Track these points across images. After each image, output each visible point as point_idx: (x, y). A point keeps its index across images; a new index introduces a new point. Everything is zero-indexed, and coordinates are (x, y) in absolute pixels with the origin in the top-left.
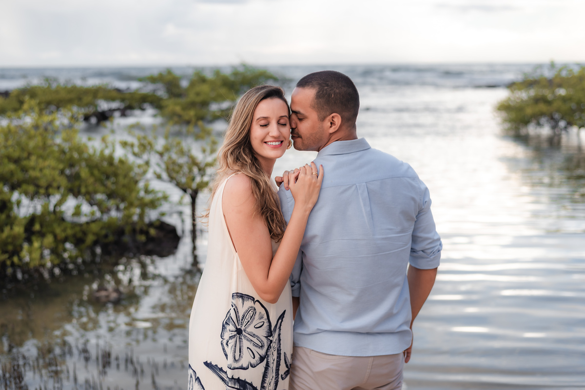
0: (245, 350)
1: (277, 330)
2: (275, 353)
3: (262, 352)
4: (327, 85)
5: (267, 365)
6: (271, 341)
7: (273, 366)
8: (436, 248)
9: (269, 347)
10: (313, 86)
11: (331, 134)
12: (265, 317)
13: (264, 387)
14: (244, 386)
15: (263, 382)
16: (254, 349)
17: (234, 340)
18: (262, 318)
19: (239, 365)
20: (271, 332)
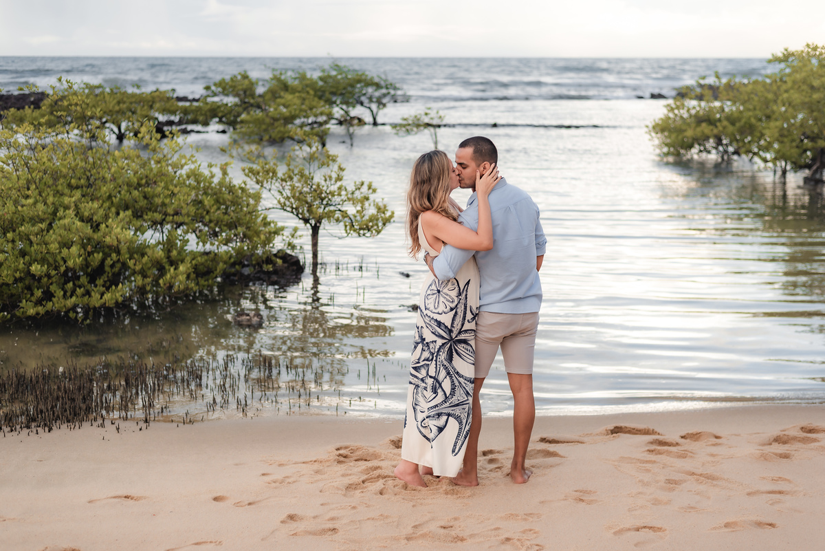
0: (441, 302)
1: (465, 292)
2: (463, 306)
3: (453, 305)
5: (456, 313)
6: (460, 299)
7: (461, 314)
9: (459, 302)
12: (456, 284)
13: (453, 327)
14: (439, 324)
15: (453, 323)
16: (447, 303)
17: (435, 296)
18: (454, 285)
19: (436, 311)
20: (460, 293)
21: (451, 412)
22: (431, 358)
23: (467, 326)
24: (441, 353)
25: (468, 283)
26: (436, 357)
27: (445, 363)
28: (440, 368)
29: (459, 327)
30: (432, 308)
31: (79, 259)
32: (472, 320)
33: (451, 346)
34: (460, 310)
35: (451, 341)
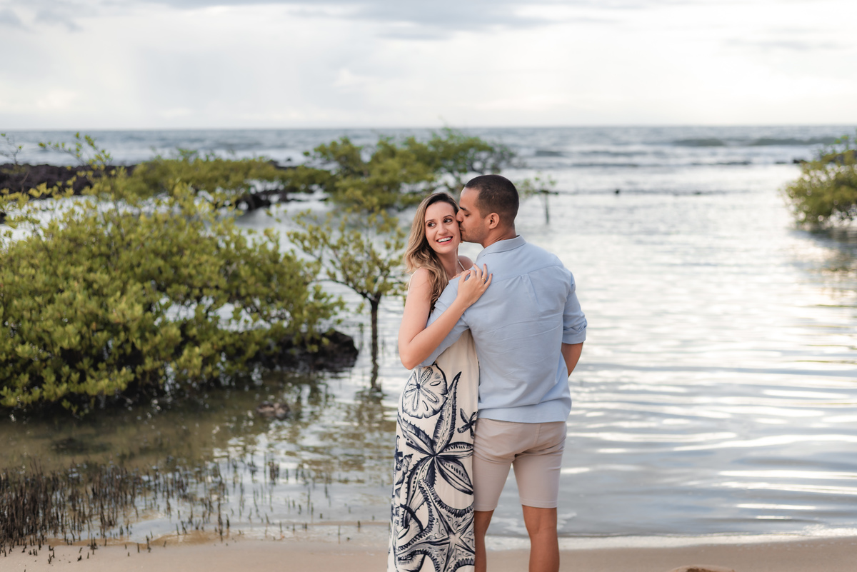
0: (420, 402)
1: (453, 389)
2: (451, 409)
3: (437, 407)
4: (489, 188)
5: (441, 417)
6: (447, 398)
7: (447, 420)
8: (583, 324)
9: (445, 403)
10: (478, 188)
11: (491, 230)
12: (442, 377)
13: (437, 437)
14: (418, 431)
15: (436, 431)
16: (429, 403)
17: (414, 392)
18: (439, 378)
19: (415, 414)
20: (447, 390)
21: (428, 549)
22: (402, 479)
23: (457, 437)
24: (418, 471)
25: (458, 377)
27: (424, 485)
28: (414, 491)
29: (446, 437)
30: (410, 409)
31: (75, 339)
32: (466, 430)
33: (433, 463)
34: (447, 414)
35: (434, 456)
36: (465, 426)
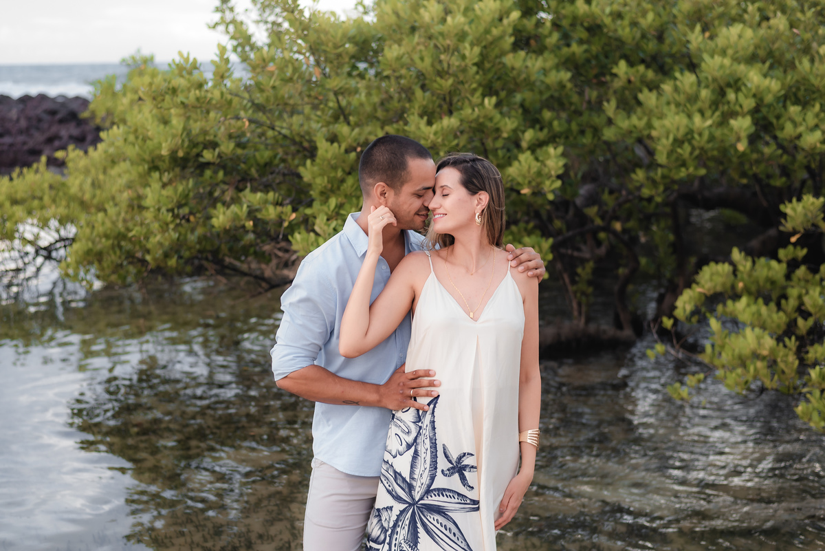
1: (429, 417)
2: (428, 442)
3: (410, 439)
5: (416, 453)
6: (420, 428)
9: (419, 433)
13: (413, 479)
14: (395, 475)
15: (412, 472)
16: (402, 435)
20: (419, 417)
22: (382, 537)
23: (440, 482)
24: (399, 529)
26: (391, 537)
27: (406, 548)
29: (425, 479)
32: (452, 474)
33: (413, 514)
34: (424, 447)
35: (413, 505)
36: (452, 468)
